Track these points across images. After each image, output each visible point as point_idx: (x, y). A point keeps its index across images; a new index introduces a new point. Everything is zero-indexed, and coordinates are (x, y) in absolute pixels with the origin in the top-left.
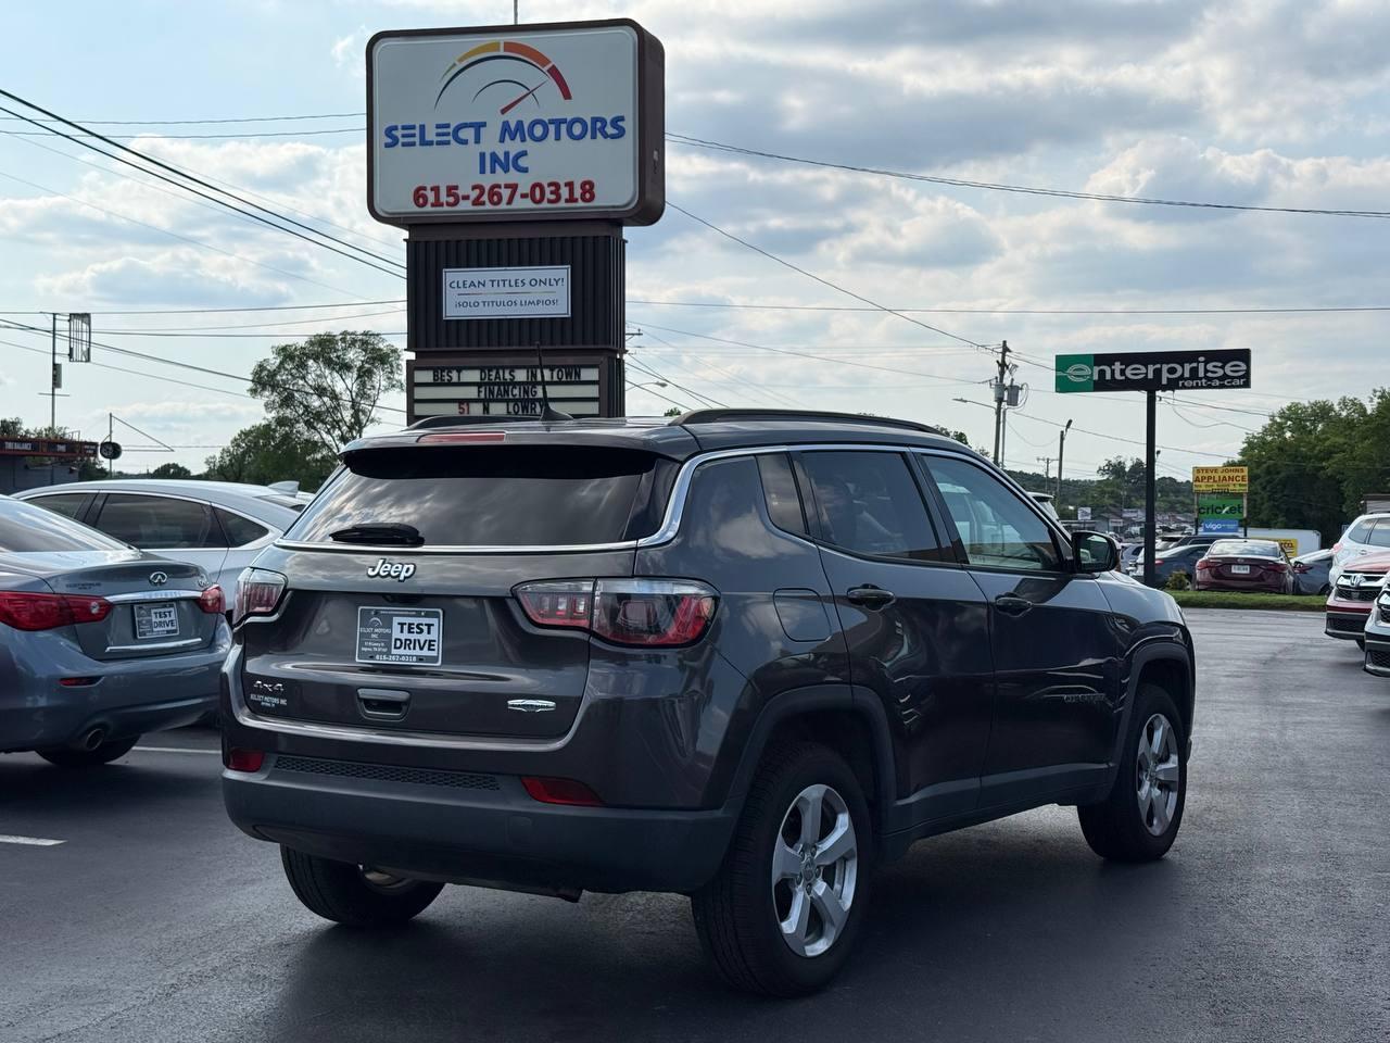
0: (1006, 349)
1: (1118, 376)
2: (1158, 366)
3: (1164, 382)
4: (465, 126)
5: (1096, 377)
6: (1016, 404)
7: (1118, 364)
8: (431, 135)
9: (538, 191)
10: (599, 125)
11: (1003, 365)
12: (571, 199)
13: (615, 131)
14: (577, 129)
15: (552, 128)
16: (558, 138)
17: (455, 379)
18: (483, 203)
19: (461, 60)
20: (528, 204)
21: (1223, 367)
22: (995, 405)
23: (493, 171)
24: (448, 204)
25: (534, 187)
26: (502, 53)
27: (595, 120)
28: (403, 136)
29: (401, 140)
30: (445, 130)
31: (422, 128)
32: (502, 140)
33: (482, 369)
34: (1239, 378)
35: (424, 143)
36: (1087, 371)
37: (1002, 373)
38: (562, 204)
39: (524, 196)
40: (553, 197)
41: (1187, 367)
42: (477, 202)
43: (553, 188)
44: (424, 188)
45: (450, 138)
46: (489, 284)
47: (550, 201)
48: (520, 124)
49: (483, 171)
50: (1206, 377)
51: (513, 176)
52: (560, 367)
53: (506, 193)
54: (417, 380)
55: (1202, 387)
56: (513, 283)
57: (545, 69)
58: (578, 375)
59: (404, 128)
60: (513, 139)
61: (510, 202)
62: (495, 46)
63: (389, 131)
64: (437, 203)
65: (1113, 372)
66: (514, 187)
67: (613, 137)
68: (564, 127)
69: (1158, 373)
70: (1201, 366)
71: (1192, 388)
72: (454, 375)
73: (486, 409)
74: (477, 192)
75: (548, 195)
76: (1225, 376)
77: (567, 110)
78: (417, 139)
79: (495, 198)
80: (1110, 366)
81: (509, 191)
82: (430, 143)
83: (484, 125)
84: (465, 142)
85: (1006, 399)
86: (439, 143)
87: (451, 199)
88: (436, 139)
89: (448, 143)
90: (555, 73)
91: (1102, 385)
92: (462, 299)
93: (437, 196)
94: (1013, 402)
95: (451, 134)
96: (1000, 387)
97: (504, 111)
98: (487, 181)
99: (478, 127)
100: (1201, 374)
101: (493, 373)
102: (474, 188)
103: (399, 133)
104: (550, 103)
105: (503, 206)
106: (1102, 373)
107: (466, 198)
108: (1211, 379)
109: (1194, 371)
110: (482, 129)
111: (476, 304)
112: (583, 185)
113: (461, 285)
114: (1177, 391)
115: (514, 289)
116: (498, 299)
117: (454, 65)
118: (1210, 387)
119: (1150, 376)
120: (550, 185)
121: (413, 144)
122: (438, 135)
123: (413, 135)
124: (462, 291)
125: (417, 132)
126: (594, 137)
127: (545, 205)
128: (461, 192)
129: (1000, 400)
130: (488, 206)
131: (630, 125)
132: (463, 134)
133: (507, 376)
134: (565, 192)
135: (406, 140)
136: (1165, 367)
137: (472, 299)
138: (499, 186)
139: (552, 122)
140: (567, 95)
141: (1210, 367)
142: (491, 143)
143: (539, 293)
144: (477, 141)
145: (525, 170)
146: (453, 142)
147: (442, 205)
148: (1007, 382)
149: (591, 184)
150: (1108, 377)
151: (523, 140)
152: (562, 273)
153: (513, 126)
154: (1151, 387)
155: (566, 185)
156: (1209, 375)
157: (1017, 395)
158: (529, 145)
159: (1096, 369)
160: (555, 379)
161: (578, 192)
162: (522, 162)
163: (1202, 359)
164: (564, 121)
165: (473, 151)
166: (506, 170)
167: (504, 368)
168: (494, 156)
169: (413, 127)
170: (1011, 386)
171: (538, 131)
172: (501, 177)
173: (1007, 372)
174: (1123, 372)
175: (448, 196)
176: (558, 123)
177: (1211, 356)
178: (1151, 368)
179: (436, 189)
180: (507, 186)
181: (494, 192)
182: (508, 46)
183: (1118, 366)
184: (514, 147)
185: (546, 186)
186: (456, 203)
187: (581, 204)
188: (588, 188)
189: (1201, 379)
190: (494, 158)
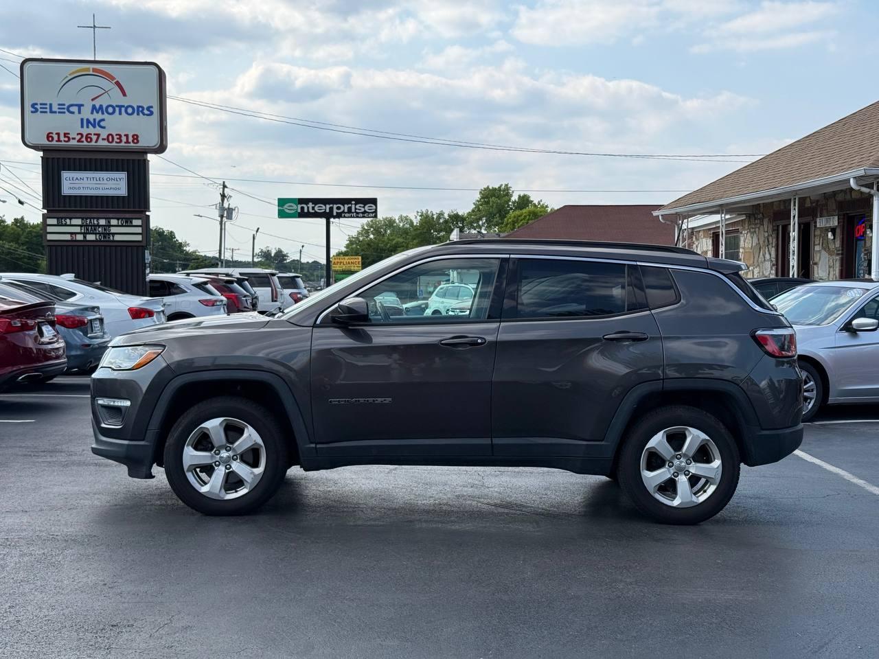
0: (224, 186)
1: (311, 210)
2: (331, 205)
3: (335, 214)
4: (72, 105)
5: (299, 211)
6: (231, 219)
7: (310, 204)
8: (55, 108)
9: (110, 137)
10: (141, 109)
11: (223, 196)
12: (127, 142)
13: (149, 113)
14: (130, 110)
15: (117, 109)
16: (120, 113)
17: (68, 223)
18: (83, 142)
19: (70, 75)
20: (105, 143)
21: (364, 207)
22: (219, 219)
23: (88, 127)
24: (65, 141)
25: (109, 135)
26: (91, 73)
27: (138, 107)
28: (41, 108)
29: (40, 110)
30: (63, 107)
31: (51, 105)
32: (92, 113)
33: (82, 219)
34: (372, 213)
35: (51, 112)
36: (295, 207)
37: (223, 200)
38: (123, 144)
39: (103, 139)
40: (118, 141)
41: (346, 206)
42: (79, 141)
43: (118, 137)
44: (52, 133)
45: (65, 110)
46: (85, 179)
47: (116, 142)
48: (101, 106)
49: (82, 127)
50: (355, 212)
51: (98, 130)
52: (122, 219)
53: (94, 138)
54: (48, 223)
55: (354, 217)
56: (98, 179)
57: (113, 82)
58: (131, 222)
59: (41, 104)
60: (97, 112)
61: (96, 142)
62: (88, 69)
63: (33, 106)
64: (59, 140)
65: (308, 208)
66: (98, 135)
67: (148, 115)
68: (123, 109)
69: (331, 209)
70: (353, 206)
71: (349, 217)
72: (68, 221)
73: (85, 237)
74: (80, 136)
75: (116, 140)
76: (365, 212)
77: (125, 102)
78: (48, 110)
79: (89, 140)
80: (307, 204)
81: (96, 136)
82: (55, 112)
83: (83, 105)
84: (73, 113)
85: (225, 215)
86: (59, 112)
87: (66, 139)
88: (58, 110)
89: (64, 113)
90: (118, 84)
91: (303, 214)
92: (72, 186)
93: (59, 137)
94: (230, 217)
95: (66, 109)
96: (222, 209)
97: (93, 100)
98: (85, 131)
99: (80, 106)
100: (353, 210)
101: (88, 221)
102: (78, 134)
103: (38, 107)
104: (116, 98)
105: (93, 143)
106: (302, 208)
107: (74, 139)
108: (358, 213)
109: (350, 209)
110: (82, 108)
111: (79, 188)
112: (133, 136)
113: (71, 179)
114: (341, 219)
115: (97, 182)
116: (91, 186)
117: (67, 77)
118: (357, 217)
119: (328, 211)
120: (116, 135)
121: (46, 112)
122: (59, 108)
123: (46, 108)
124: (72, 182)
125: (48, 106)
126: (138, 114)
127: (114, 144)
128: (71, 136)
129: (222, 217)
130: (85, 143)
131: (156, 110)
132: (72, 109)
133: (96, 222)
134: (124, 139)
135: (42, 110)
136: (335, 206)
137: (77, 186)
138: (91, 134)
139: (117, 106)
140: (124, 94)
141: (357, 207)
142: (86, 113)
143: (111, 184)
144: (79, 112)
145: (104, 128)
146: (67, 112)
147: (61, 141)
148: (226, 205)
149: (137, 136)
150: (306, 210)
151: (103, 113)
152: (123, 175)
153: (98, 107)
154: (328, 216)
155: (125, 135)
156: (357, 211)
157: (232, 213)
158: (106, 116)
159: (299, 206)
160: (120, 224)
161: (130, 139)
162: (102, 124)
163: (353, 202)
164: (123, 106)
165: (77, 117)
166: (94, 127)
167: (94, 218)
168: (88, 120)
169: (46, 104)
170: (229, 208)
171: (110, 110)
172: (91, 130)
173: (226, 199)
174: (313, 208)
175: (65, 136)
176: (120, 107)
177: (358, 201)
178: (328, 206)
179: (58, 134)
180: (95, 134)
181: (88, 137)
182: (94, 70)
183: (311, 205)
184: (98, 116)
185: (114, 135)
186: (69, 140)
187: (132, 144)
188: (136, 138)
189: (353, 213)
190: (88, 121)
